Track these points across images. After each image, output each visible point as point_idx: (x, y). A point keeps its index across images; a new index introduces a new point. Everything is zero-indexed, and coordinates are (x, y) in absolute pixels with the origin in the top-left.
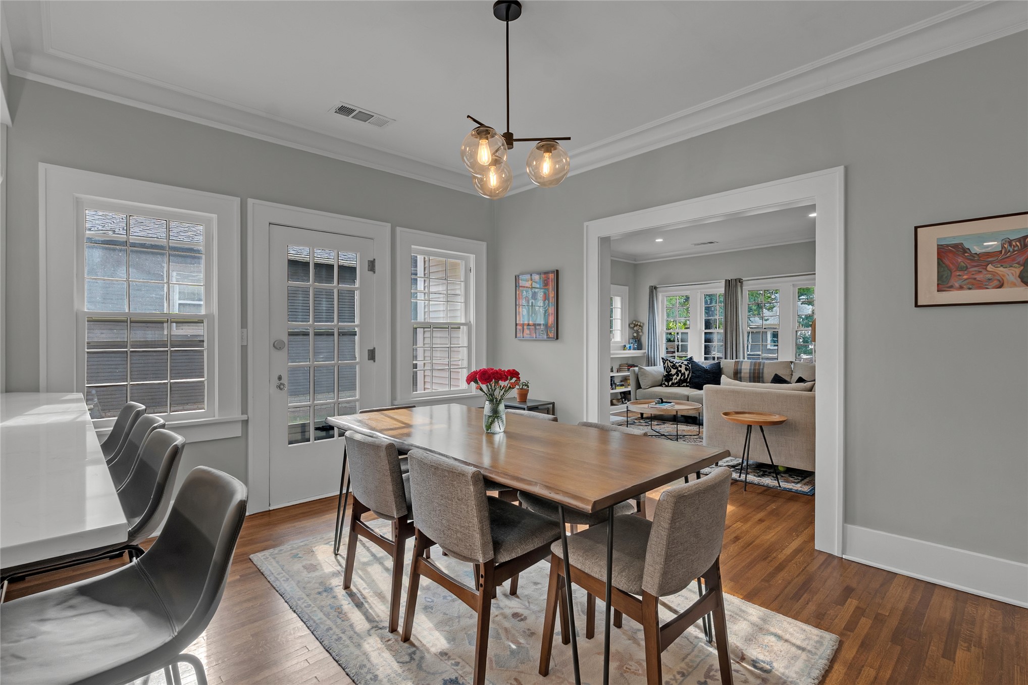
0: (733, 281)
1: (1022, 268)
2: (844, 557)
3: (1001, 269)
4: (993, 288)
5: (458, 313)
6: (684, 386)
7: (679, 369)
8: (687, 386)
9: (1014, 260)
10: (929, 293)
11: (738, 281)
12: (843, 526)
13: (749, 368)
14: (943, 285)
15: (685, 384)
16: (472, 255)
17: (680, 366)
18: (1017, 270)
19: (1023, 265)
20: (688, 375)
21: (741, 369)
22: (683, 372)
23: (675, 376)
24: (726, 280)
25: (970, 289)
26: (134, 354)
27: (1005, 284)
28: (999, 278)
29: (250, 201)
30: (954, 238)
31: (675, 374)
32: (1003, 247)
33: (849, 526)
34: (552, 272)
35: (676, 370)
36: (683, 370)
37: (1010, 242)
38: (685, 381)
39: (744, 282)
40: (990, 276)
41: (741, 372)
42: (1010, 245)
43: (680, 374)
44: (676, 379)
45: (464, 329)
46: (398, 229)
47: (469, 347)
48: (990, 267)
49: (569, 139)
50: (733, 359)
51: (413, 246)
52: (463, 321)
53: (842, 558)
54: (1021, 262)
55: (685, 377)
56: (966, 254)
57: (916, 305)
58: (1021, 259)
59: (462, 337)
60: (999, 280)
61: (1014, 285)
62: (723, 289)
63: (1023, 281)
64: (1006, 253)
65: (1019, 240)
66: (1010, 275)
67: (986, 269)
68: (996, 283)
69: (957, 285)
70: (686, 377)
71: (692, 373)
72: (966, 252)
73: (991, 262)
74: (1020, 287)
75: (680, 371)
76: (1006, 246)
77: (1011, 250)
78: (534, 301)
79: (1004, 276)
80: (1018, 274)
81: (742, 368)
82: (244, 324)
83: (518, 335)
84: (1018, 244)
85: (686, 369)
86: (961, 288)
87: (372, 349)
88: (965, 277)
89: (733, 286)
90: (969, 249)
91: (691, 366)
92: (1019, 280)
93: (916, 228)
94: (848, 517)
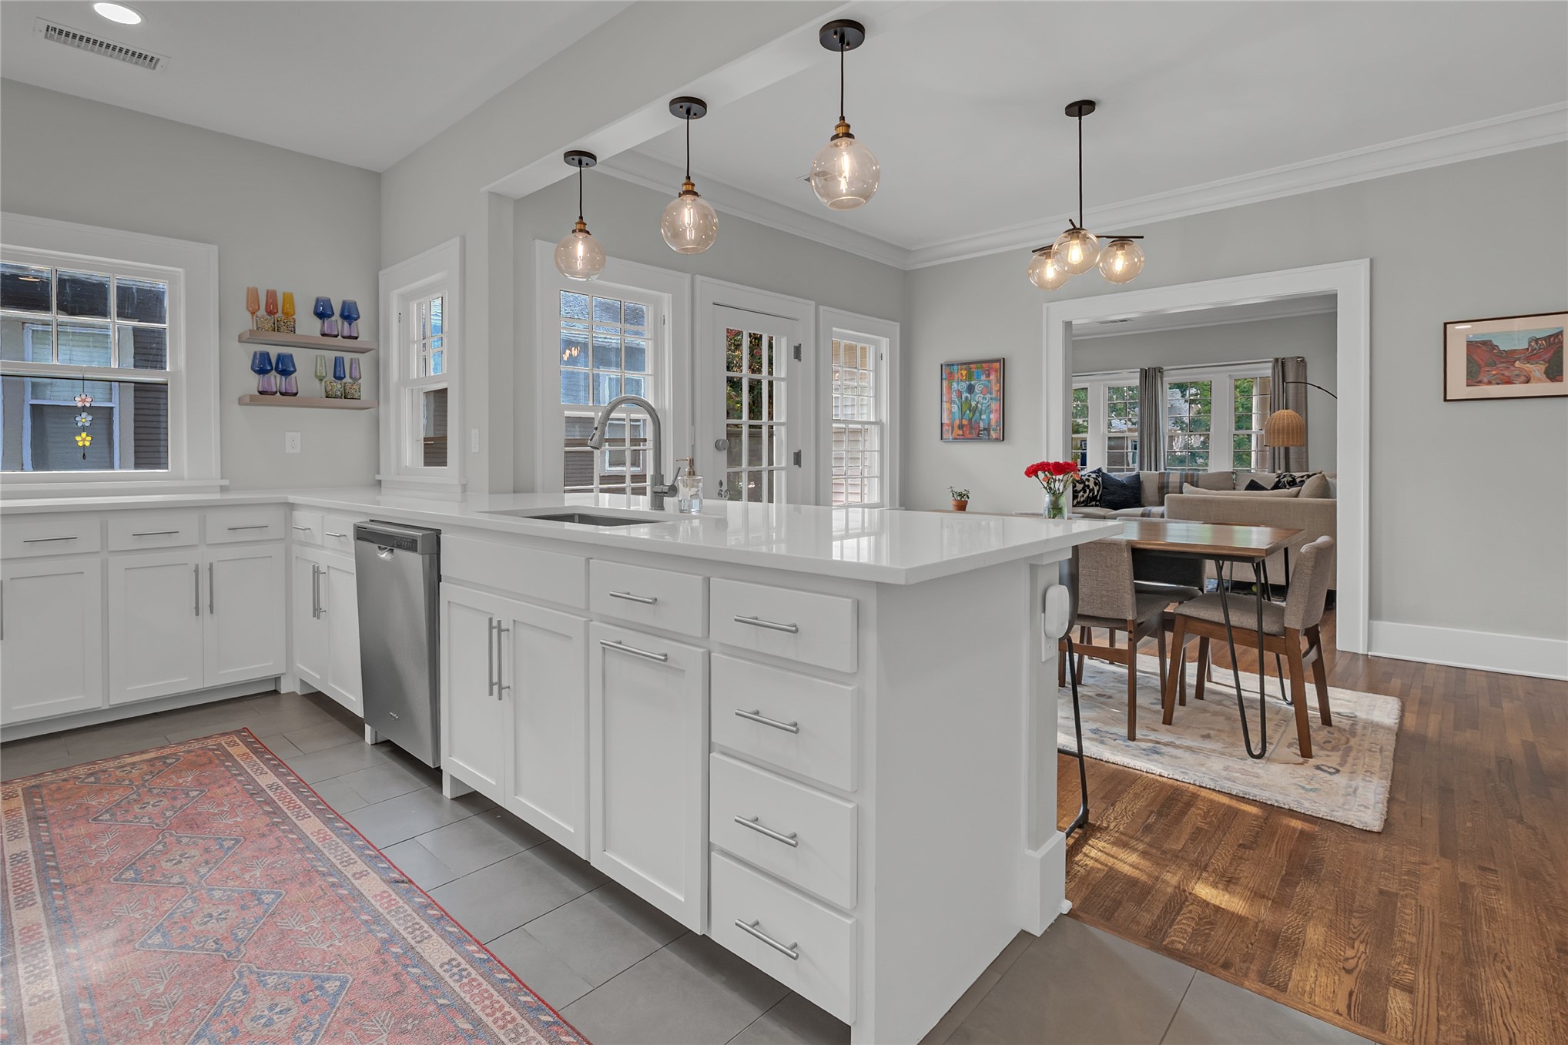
0: (1151, 371)
1: (1547, 365)
2: (1370, 653)
3: (1528, 365)
4: (1520, 383)
5: (865, 410)
6: (1092, 506)
7: (1087, 483)
8: (1096, 506)
9: (1540, 357)
10: (1458, 386)
11: (1157, 371)
12: (1369, 623)
13: (1178, 480)
14: (1473, 379)
15: (1094, 503)
16: (885, 339)
17: (1088, 480)
18: (1543, 367)
19: (1548, 362)
20: (1098, 491)
21: (1168, 483)
22: (1091, 487)
23: (1082, 493)
24: (1141, 370)
25: (1498, 384)
26: (570, 455)
27: (1532, 380)
28: (1526, 374)
29: (699, 278)
30: (1483, 335)
31: (1080, 491)
32: (1530, 345)
33: (1375, 622)
34: (998, 361)
35: (1082, 486)
36: (1092, 485)
37: (1536, 340)
38: (1094, 498)
39: (1164, 372)
40: (1517, 372)
41: (1168, 487)
42: (1537, 343)
43: (1088, 491)
44: (1083, 496)
45: (875, 429)
46: (822, 308)
47: (881, 452)
48: (1517, 364)
49: (1142, 237)
50: (1151, 470)
51: (834, 329)
52: (872, 419)
53: (1368, 655)
54: (1546, 360)
55: (1093, 494)
56: (1495, 351)
57: (1445, 400)
58: (1546, 357)
59: (873, 441)
60: (1525, 376)
61: (1540, 380)
62: (1138, 381)
63: (1548, 377)
64: (1533, 350)
65: (1544, 339)
66: (1537, 372)
67: (1513, 365)
68: (1523, 378)
69: (1486, 380)
70: (1096, 493)
71: (1104, 488)
72: (1495, 349)
73: (1518, 359)
74: (1546, 382)
75: (1088, 486)
76: (1532, 344)
77: (1537, 348)
78: (969, 395)
79: (1531, 372)
80: (1543, 370)
81: (1170, 480)
82: (693, 423)
83: (944, 437)
84: (1544, 342)
85: (1096, 484)
86: (1490, 383)
87: (797, 451)
88: (1494, 372)
89: (1150, 377)
90: (1497, 346)
91: (1102, 480)
92: (1545, 376)
93: (1446, 324)
94: (1374, 613)
